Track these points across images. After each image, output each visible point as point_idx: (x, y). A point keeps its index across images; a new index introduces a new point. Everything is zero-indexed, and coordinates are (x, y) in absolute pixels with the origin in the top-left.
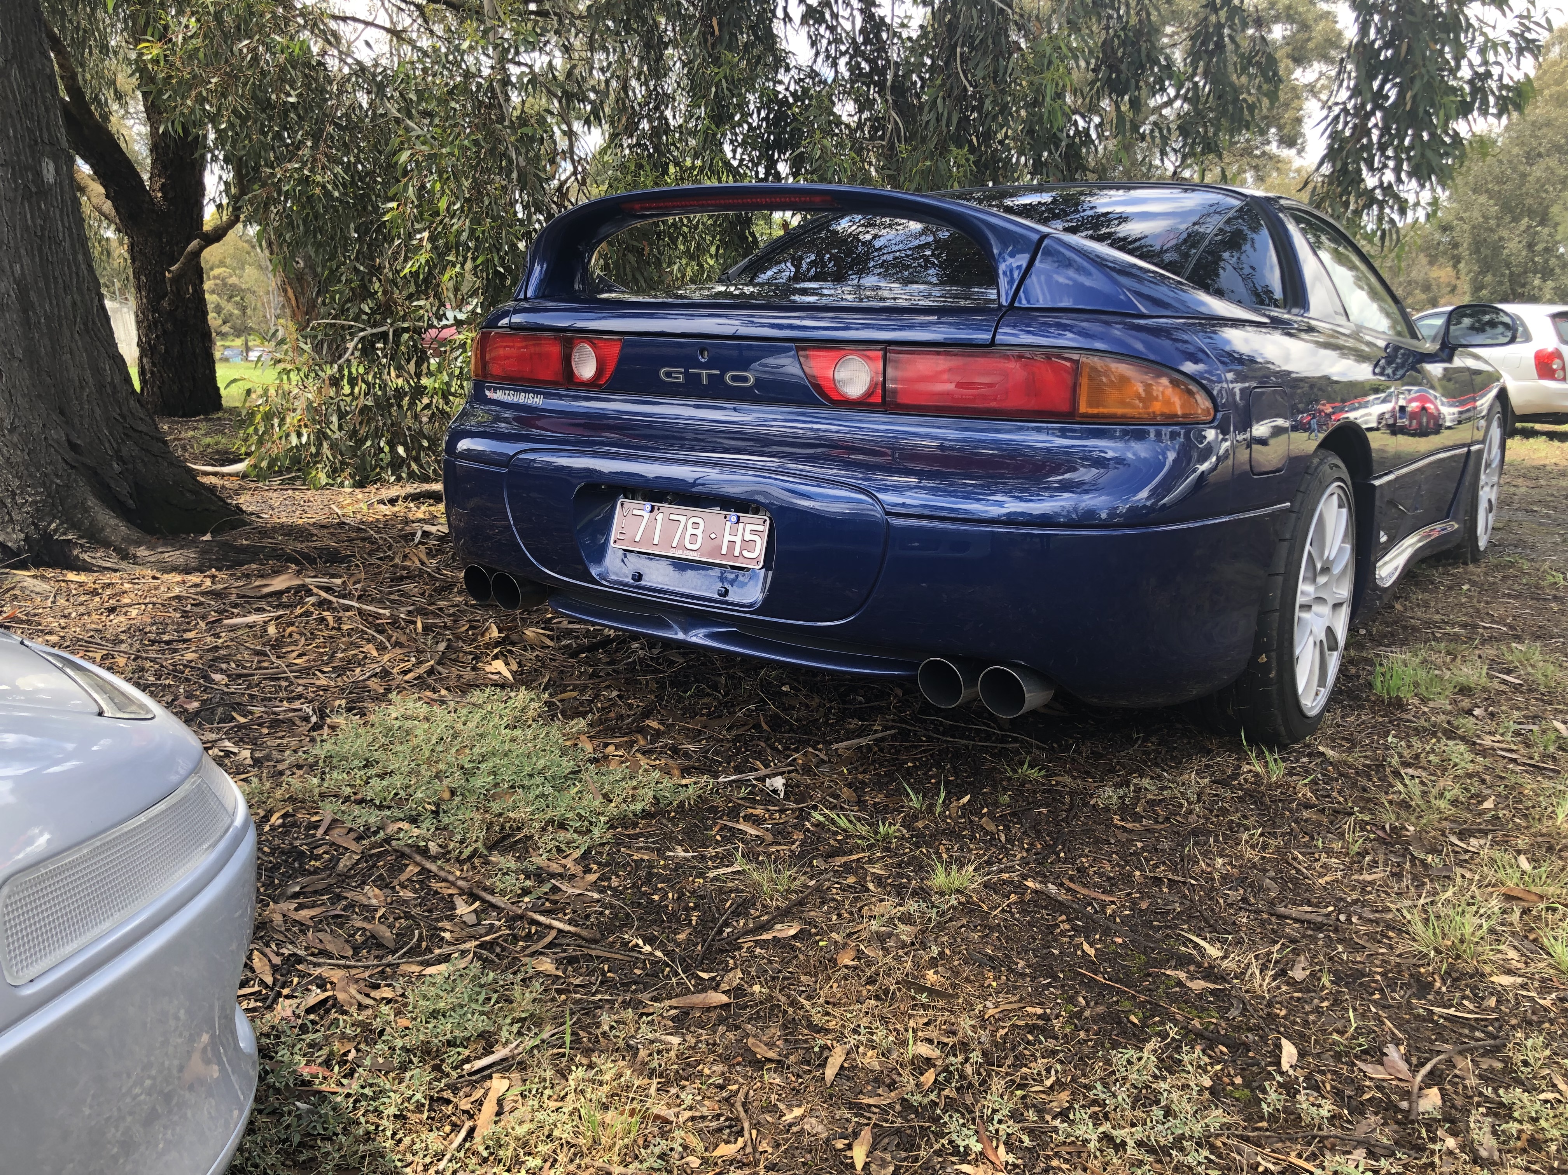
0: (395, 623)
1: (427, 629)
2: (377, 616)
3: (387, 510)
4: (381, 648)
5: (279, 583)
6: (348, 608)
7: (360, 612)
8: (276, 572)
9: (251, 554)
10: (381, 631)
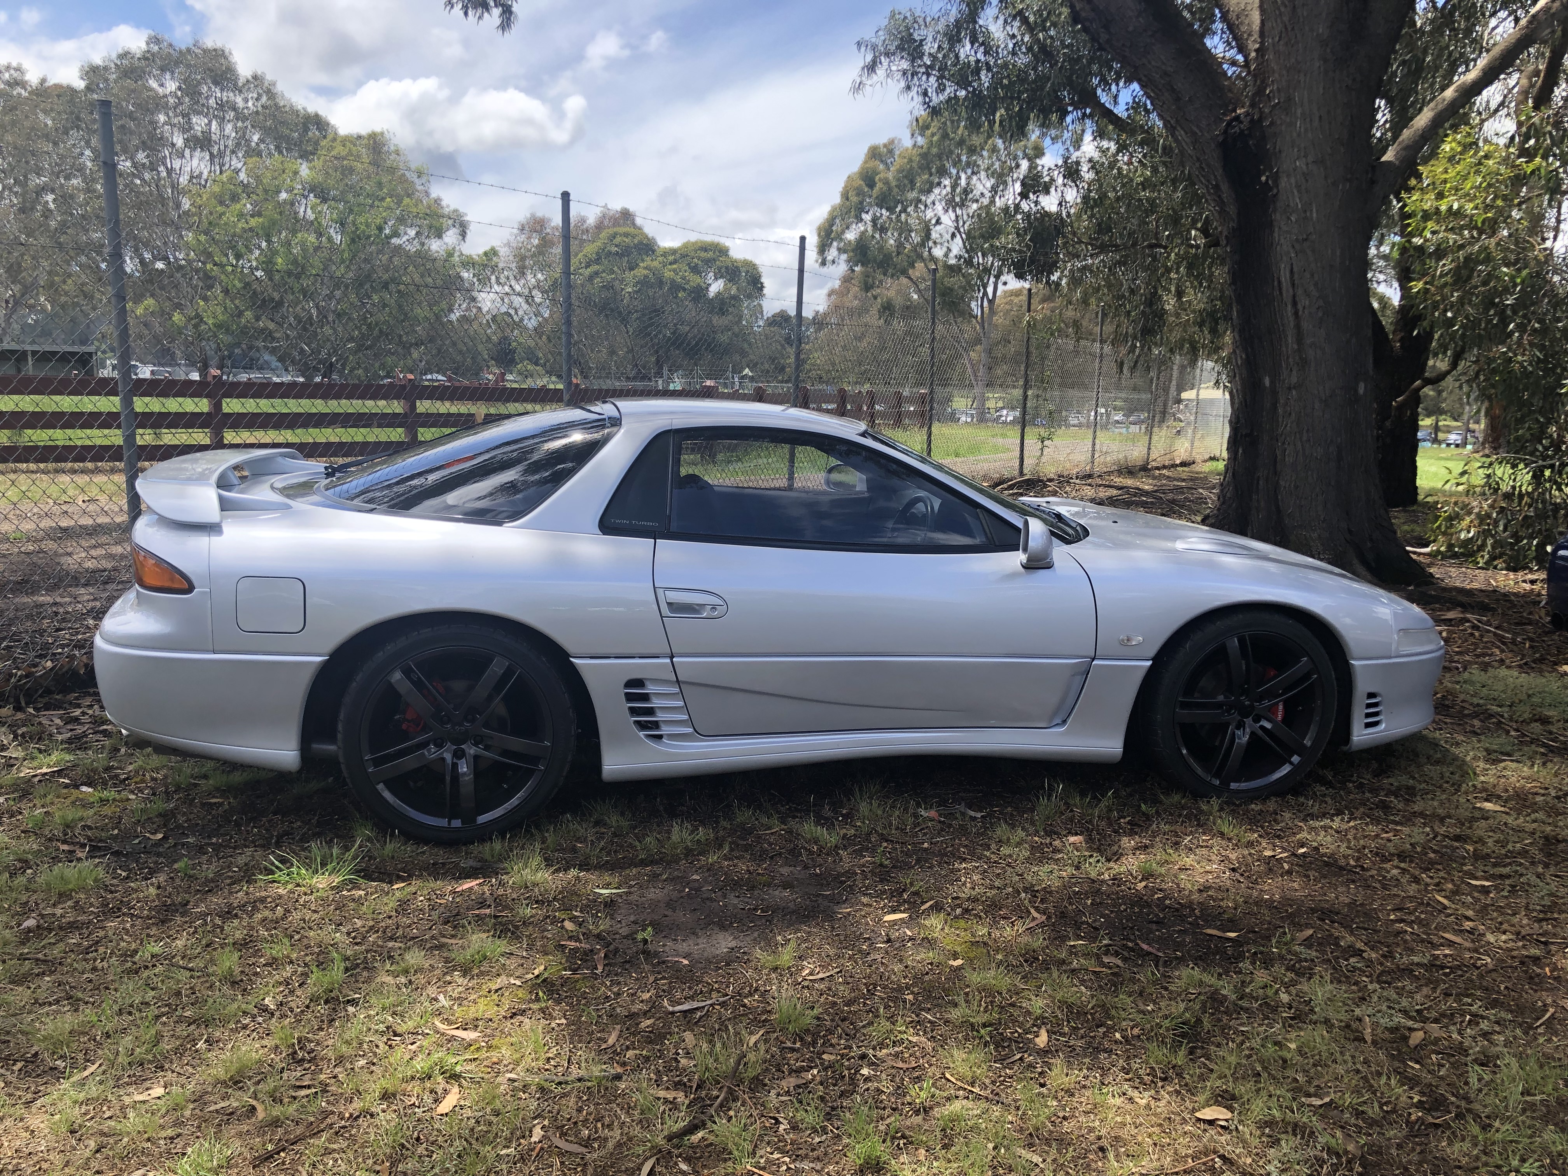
0: (1514, 642)
1: (1531, 647)
2: (1503, 637)
3: (1528, 586)
4: (1502, 651)
5: (1451, 615)
6: (1489, 631)
7: (1495, 634)
8: (1449, 610)
9: (1437, 599)
10: (1504, 643)
